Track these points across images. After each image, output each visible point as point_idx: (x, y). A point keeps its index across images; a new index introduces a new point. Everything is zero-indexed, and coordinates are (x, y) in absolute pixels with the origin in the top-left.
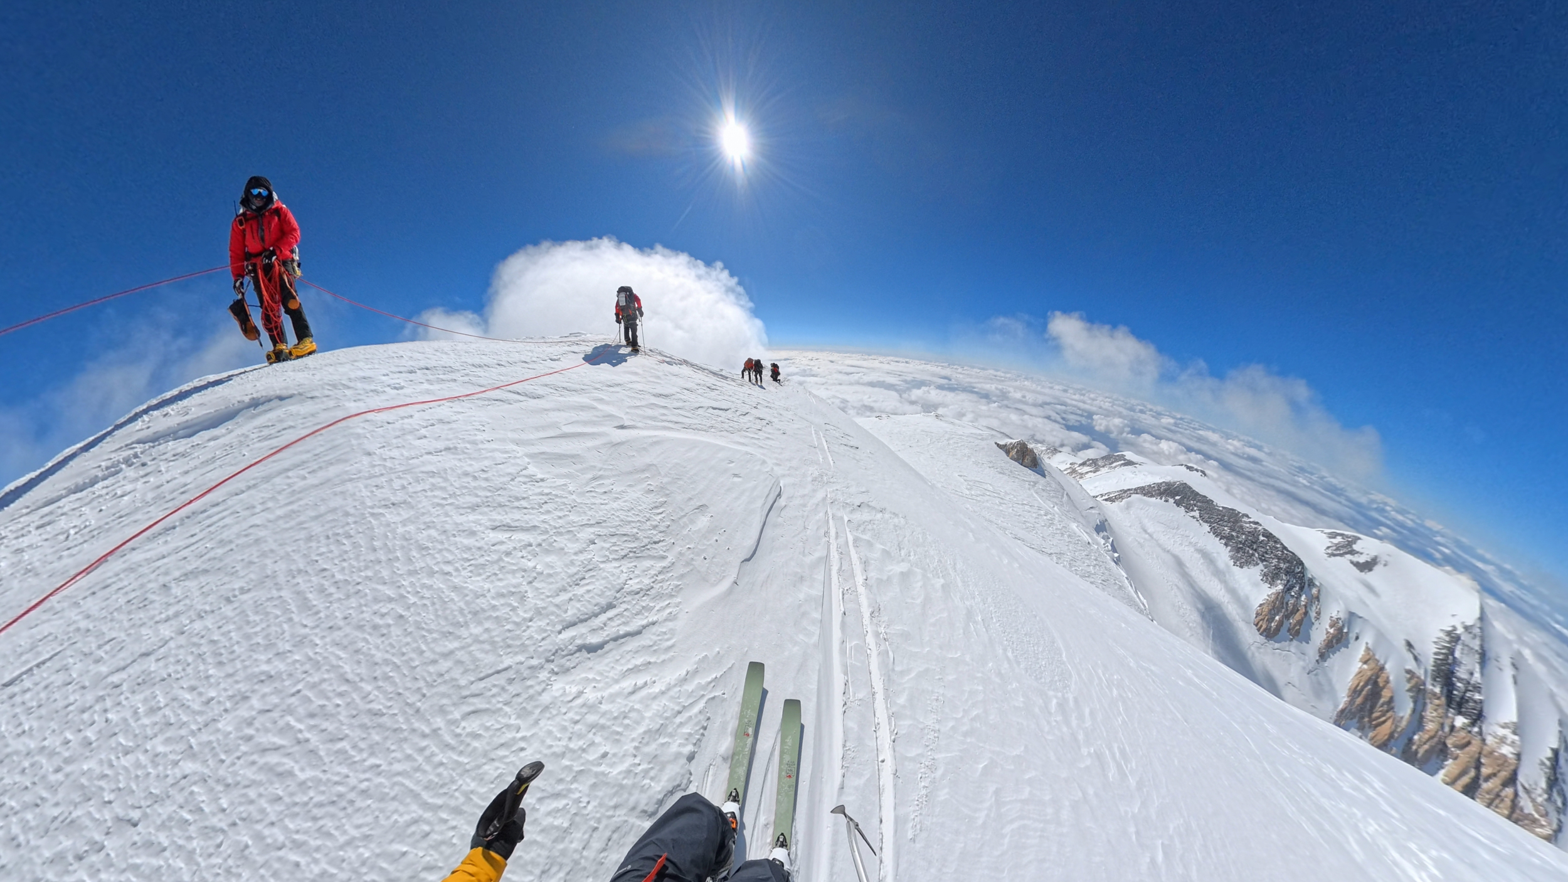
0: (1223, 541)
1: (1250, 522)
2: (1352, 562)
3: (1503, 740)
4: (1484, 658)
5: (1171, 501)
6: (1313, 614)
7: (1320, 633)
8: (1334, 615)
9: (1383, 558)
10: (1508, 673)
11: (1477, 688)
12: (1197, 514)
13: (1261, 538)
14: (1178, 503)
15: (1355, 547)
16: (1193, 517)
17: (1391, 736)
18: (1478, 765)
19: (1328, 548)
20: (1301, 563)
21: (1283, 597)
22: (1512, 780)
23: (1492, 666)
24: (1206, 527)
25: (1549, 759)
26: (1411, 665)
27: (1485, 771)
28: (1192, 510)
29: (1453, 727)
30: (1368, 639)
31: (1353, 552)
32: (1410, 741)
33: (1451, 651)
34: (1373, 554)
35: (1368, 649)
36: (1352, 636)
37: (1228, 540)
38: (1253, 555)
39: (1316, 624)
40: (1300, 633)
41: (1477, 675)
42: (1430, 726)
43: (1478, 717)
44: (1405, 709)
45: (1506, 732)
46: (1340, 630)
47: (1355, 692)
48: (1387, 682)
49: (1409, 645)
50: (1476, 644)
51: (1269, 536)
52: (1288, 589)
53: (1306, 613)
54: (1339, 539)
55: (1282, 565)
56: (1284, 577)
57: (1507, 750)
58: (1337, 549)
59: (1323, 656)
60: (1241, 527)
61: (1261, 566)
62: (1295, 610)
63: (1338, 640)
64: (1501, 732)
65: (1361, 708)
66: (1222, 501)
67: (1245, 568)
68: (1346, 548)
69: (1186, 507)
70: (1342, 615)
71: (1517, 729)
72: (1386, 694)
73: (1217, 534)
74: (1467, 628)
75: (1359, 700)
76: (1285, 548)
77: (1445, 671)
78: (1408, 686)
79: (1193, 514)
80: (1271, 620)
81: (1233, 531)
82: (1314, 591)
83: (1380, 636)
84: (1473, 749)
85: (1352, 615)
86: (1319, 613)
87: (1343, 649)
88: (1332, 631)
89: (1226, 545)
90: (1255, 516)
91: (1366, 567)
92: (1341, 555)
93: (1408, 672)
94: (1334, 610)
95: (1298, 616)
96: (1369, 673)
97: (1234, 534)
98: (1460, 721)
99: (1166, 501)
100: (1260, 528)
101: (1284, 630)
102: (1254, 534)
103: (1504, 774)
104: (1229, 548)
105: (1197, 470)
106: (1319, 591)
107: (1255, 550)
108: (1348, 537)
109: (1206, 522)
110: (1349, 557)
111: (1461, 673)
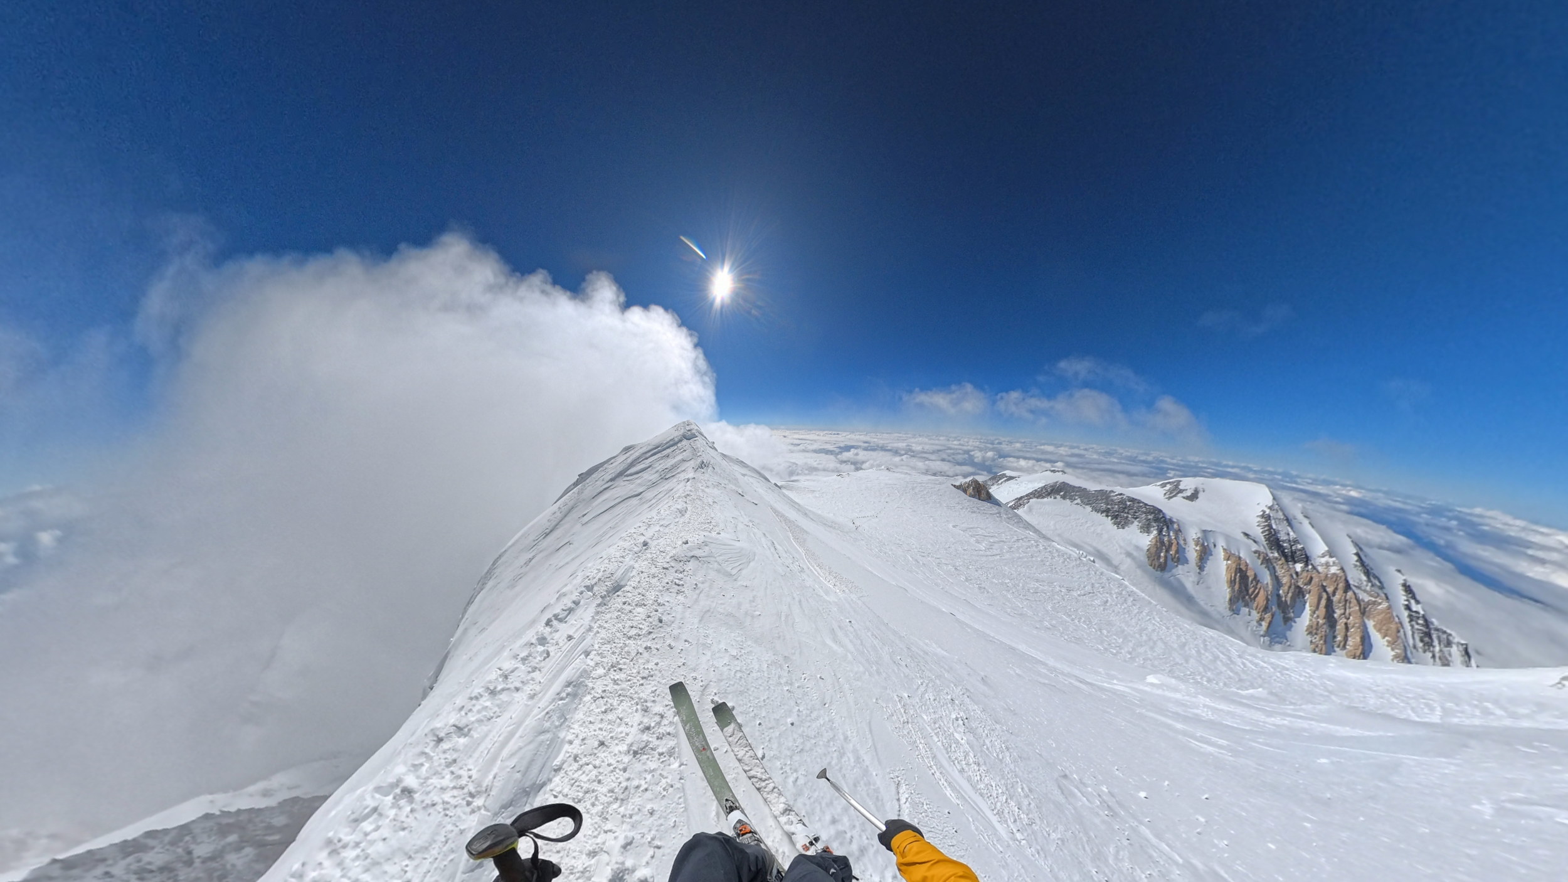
0: (1104, 514)
1: (1116, 495)
2: (1184, 498)
3: (1327, 565)
4: (1289, 521)
5: (1058, 497)
6: (1182, 542)
7: (1192, 553)
8: (1194, 537)
9: (1200, 487)
10: (1306, 522)
11: (1296, 541)
12: (1079, 501)
13: (1128, 503)
14: (1064, 497)
15: (1181, 487)
16: (1077, 504)
17: (1267, 599)
18: (1324, 588)
19: (1165, 494)
20: (1160, 511)
21: (1160, 539)
22: (1348, 587)
23: (1294, 522)
24: (1089, 509)
25: (1357, 561)
26: (1255, 547)
27: (1330, 590)
28: (1075, 499)
29: (1297, 573)
30: (1221, 543)
31: (1181, 491)
32: (1279, 596)
33: (1270, 526)
34: (1193, 487)
35: (1224, 549)
36: (1212, 546)
37: (1107, 512)
38: (1127, 517)
39: (1187, 549)
40: (1180, 558)
41: (1292, 533)
42: (1285, 580)
43: (1307, 560)
44: (1267, 578)
45: (1326, 559)
46: (1203, 545)
47: (1232, 583)
48: (1247, 565)
49: (1246, 535)
50: (1280, 515)
51: (1133, 500)
52: (1160, 531)
53: (1178, 543)
54: (1168, 487)
55: (1149, 517)
56: (1155, 525)
57: (1334, 570)
58: (1171, 493)
59: (1201, 568)
60: (1112, 500)
61: (1136, 523)
62: (1171, 544)
63: (1205, 553)
64: (1323, 560)
65: (1240, 590)
66: (1092, 487)
67: (1126, 528)
68: (1175, 491)
69: (1070, 499)
70: (1199, 535)
71: (1331, 553)
72: (1250, 574)
73: (1097, 511)
74: (1270, 508)
75: (1237, 587)
76: (1146, 505)
77: (1274, 540)
78: (1260, 562)
79: (1076, 502)
80: (1159, 557)
81: (1108, 504)
82: (1175, 526)
83: (1228, 538)
84: (1315, 580)
85: (1204, 532)
86: (1185, 540)
87: (1210, 557)
88: (1198, 548)
89: (1107, 516)
90: (1118, 489)
91: (1194, 497)
92: (1175, 496)
93: (1255, 552)
94: (1193, 534)
95: (1174, 548)
96: (1234, 566)
97: (1109, 507)
98: (1299, 567)
99: (1055, 498)
100: (1125, 497)
101: (1170, 562)
102: (1122, 502)
103: (1341, 585)
104: (1110, 518)
105: (1058, 471)
106: (1178, 525)
107: (1128, 513)
108: (1173, 483)
109: (1087, 504)
110: (1180, 495)
111: (1282, 536)
